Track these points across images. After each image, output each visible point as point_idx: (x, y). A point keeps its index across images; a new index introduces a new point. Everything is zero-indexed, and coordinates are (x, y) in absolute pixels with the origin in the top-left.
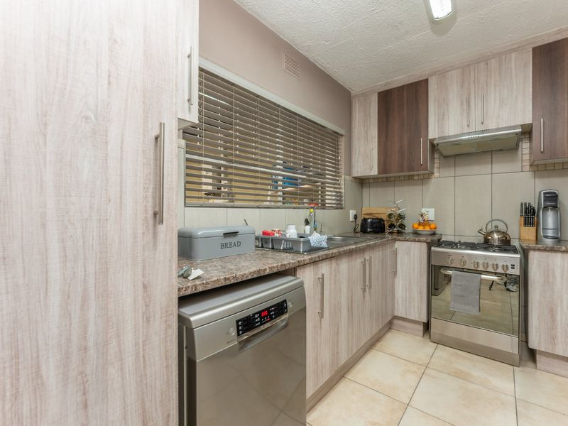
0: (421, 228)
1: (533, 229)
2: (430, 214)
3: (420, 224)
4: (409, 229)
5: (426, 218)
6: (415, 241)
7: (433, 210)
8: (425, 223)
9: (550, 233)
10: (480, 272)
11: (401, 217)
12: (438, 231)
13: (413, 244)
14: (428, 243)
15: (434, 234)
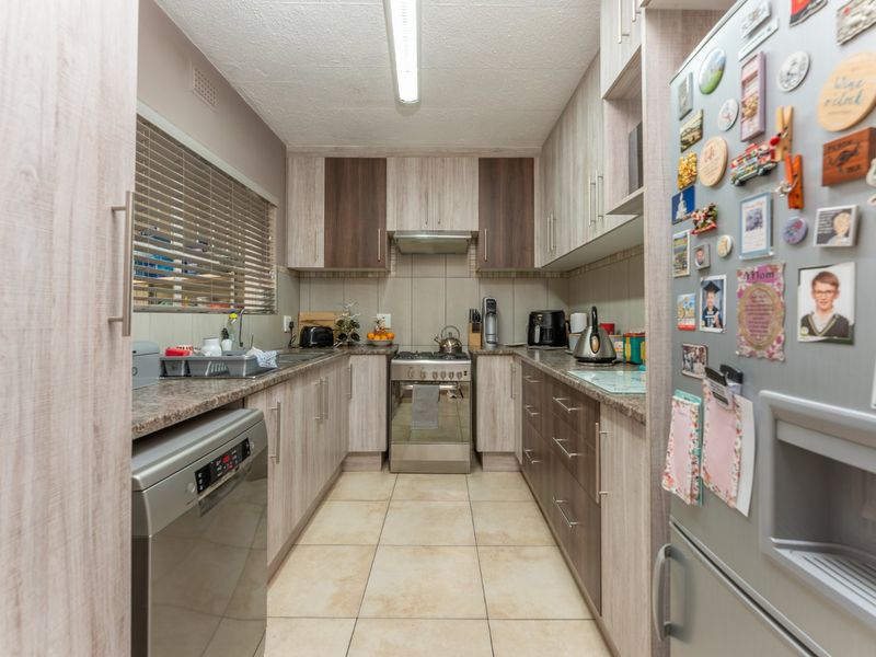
0: (377, 338)
1: (478, 335)
2: (386, 320)
3: (376, 333)
4: (363, 340)
5: (382, 325)
6: (373, 354)
7: (389, 315)
8: (381, 332)
9: (491, 339)
10: (440, 383)
11: (354, 324)
12: (395, 342)
13: (371, 357)
14: (387, 355)
15: (390, 345)
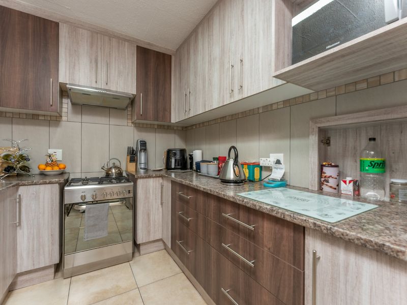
0: (49, 169)
1: (134, 164)
2: (58, 155)
3: (47, 164)
4: (35, 170)
5: (54, 158)
6: (45, 183)
7: (61, 150)
8: (53, 163)
9: (143, 166)
11: (23, 158)
12: (67, 170)
13: (42, 187)
14: (60, 184)
15: (62, 174)
